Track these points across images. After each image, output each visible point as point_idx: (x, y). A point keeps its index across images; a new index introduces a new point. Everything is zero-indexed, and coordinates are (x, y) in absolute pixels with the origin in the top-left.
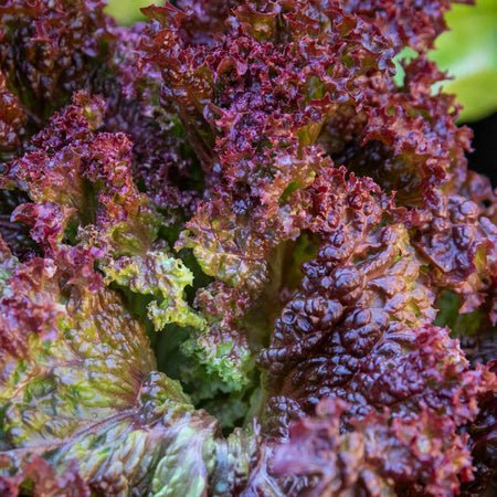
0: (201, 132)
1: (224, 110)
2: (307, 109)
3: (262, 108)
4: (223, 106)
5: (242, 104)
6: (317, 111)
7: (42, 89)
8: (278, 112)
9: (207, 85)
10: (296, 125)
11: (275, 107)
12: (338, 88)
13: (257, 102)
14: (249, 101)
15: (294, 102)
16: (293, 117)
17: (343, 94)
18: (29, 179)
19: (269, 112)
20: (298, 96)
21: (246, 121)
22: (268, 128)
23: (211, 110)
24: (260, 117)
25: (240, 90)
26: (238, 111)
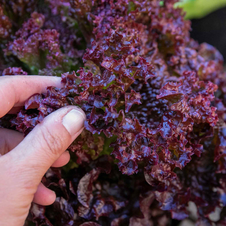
0: (86, 26)
1: (96, 16)
2: (130, 15)
3: (111, 15)
4: (95, 15)
5: (103, 13)
6: (133, 15)
7: (18, 12)
8: (118, 16)
9: (89, 6)
10: (125, 21)
11: (116, 14)
12: (142, 6)
13: (109, 12)
14: (106, 12)
15: (124, 12)
16: (124, 18)
17: (143, 8)
18: (18, 51)
19: (114, 17)
20: (125, 10)
21: (105, 21)
22: (114, 23)
23: (91, 16)
24: (111, 19)
25: (102, 8)
26: (101, 16)
